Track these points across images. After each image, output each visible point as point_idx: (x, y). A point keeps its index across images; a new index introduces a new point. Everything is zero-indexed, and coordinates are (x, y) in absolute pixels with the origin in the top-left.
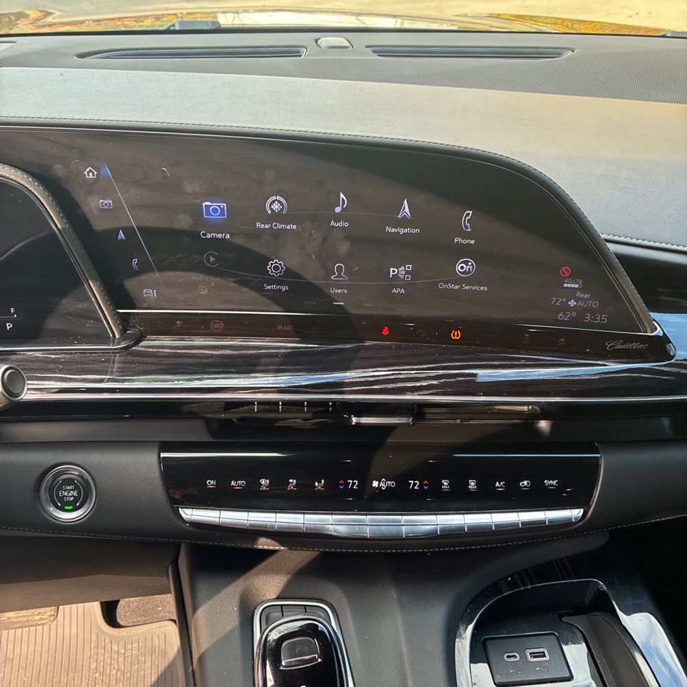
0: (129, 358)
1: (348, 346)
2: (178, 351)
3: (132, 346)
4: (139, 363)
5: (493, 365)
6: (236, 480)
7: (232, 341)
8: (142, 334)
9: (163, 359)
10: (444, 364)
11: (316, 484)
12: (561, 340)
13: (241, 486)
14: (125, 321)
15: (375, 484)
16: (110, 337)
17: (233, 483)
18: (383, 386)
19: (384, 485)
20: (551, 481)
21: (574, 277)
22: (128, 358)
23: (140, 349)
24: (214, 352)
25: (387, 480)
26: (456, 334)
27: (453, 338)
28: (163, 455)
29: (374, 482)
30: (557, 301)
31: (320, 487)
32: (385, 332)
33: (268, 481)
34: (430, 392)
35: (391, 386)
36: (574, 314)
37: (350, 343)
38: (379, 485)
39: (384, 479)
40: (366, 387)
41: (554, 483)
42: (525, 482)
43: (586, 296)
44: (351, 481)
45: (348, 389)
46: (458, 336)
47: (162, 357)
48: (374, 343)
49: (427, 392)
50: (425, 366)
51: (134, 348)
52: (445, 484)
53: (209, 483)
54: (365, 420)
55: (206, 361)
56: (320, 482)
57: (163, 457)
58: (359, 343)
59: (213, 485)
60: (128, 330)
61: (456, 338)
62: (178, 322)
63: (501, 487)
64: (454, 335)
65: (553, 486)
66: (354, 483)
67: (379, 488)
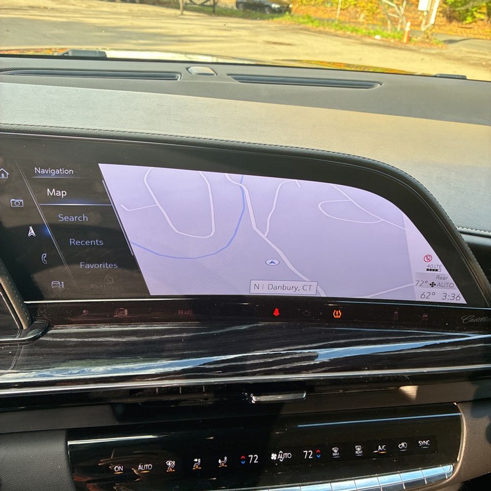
0: (37, 349)
1: (244, 327)
2: (86, 340)
3: (39, 337)
4: (48, 354)
5: (372, 341)
7: (136, 327)
8: (49, 324)
9: (71, 349)
10: (331, 342)
11: (220, 461)
12: (424, 316)
13: (148, 470)
14: (32, 313)
15: (274, 457)
16: (17, 329)
18: (281, 367)
19: (281, 457)
20: (424, 442)
22: (36, 349)
23: (48, 339)
24: (120, 340)
25: (284, 453)
26: (337, 313)
27: (335, 317)
28: (69, 443)
29: (273, 455)
31: (223, 465)
32: (276, 313)
33: (174, 462)
34: (323, 369)
35: (288, 366)
37: (245, 324)
38: (277, 457)
39: (281, 452)
40: (266, 369)
41: (427, 443)
42: (403, 444)
44: (252, 456)
45: (249, 371)
46: (339, 314)
47: (70, 346)
48: (267, 323)
49: (320, 370)
50: (315, 345)
51: (41, 339)
52: (336, 451)
53: (117, 469)
54: (264, 398)
55: (112, 349)
56: (223, 459)
57: (70, 445)
58: (253, 324)
59: (121, 471)
60: (36, 321)
61: (337, 317)
62: (84, 311)
63: (383, 451)
64: (336, 315)
65: (426, 445)
66: (254, 458)
67: (278, 460)
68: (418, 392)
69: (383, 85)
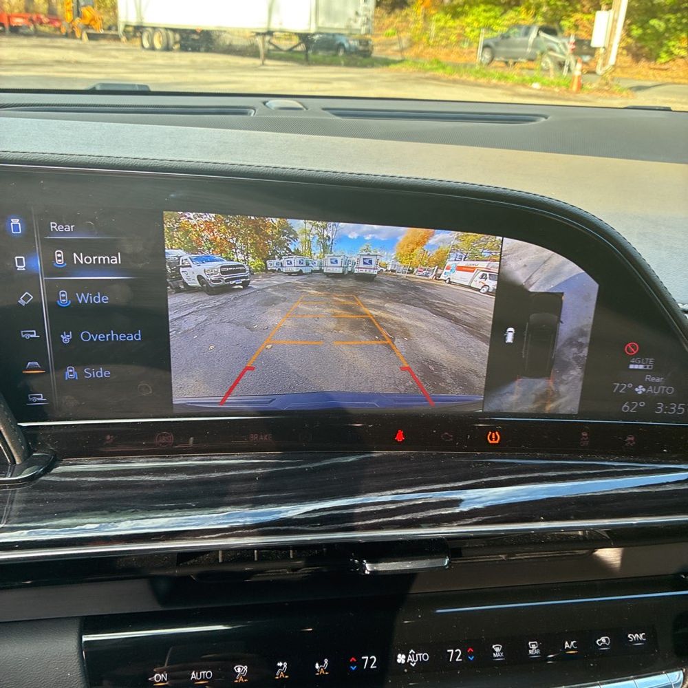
0: (36, 493)
1: (351, 459)
2: (110, 479)
3: (40, 475)
4: (51, 501)
5: (549, 477)
6: (198, 670)
7: (187, 460)
8: (55, 456)
9: (86, 493)
10: (485, 480)
11: (317, 666)
12: (629, 439)
13: (206, 679)
14: (30, 439)
15: (401, 659)
16: (7, 464)
17: (194, 675)
18: (409, 516)
19: (413, 660)
20: (637, 635)
21: (641, 355)
22: (34, 494)
23: (53, 479)
24: (162, 479)
26: (493, 437)
27: (490, 442)
28: (85, 638)
29: (399, 656)
30: (622, 388)
31: (322, 671)
32: (400, 437)
33: (246, 668)
34: (475, 520)
35: (420, 515)
36: (643, 404)
37: (354, 454)
38: (406, 659)
39: (412, 651)
40: (385, 520)
41: (641, 636)
42: (603, 639)
43: (658, 380)
44: (367, 658)
45: (360, 523)
46: (496, 439)
47: (86, 489)
48: (386, 453)
49: (470, 521)
50: (461, 484)
51: (43, 478)
52: (497, 650)
53: (158, 678)
54: (383, 567)
55: (150, 492)
56: (321, 663)
57: (85, 642)
58: (363, 454)
59: (164, 681)
60: (35, 452)
61: (494, 442)
62: (108, 437)
63: (572, 649)
64: (491, 439)
65: (640, 641)
66: (370, 661)
67: (407, 664)
68: (624, 558)
69: (549, 118)
